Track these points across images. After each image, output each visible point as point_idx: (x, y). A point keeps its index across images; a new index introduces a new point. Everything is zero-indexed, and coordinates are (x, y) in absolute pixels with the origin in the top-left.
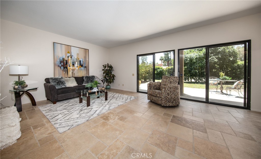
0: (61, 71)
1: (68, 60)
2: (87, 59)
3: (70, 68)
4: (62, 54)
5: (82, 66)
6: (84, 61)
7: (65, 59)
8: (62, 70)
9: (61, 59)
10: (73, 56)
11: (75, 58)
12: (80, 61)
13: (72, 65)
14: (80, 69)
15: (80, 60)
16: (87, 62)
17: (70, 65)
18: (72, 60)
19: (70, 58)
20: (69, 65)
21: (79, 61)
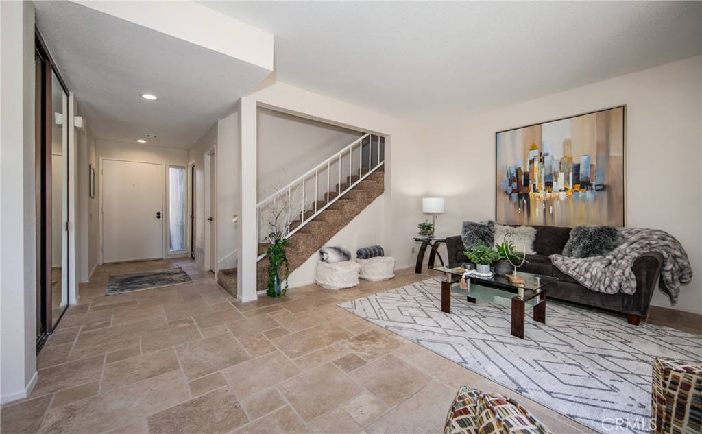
0: (512, 206)
1: (532, 170)
2: (615, 152)
3: (539, 196)
4: (515, 158)
5: (585, 184)
6: (595, 163)
7: (523, 171)
8: (515, 204)
9: (513, 171)
10: (547, 154)
11: (555, 159)
12: (577, 167)
13: (543, 187)
14: (577, 197)
15: (576, 162)
16: (614, 164)
17: (537, 188)
18: (543, 169)
19: (536, 163)
20: (534, 185)
21: (571, 166)
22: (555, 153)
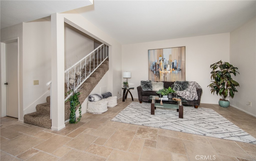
0: (154, 75)
1: (160, 63)
2: (183, 60)
3: (162, 72)
4: (154, 59)
5: (175, 68)
6: (178, 62)
7: (157, 64)
8: (155, 74)
9: (154, 63)
10: (165, 59)
11: (167, 60)
12: (173, 63)
13: (164, 69)
14: (173, 72)
15: (173, 62)
16: (183, 63)
17: (162, 69)
18: (163, 63)
19: (161, 61)
20: (161, 68)
21: (171, 63)
22: (167, 59)
